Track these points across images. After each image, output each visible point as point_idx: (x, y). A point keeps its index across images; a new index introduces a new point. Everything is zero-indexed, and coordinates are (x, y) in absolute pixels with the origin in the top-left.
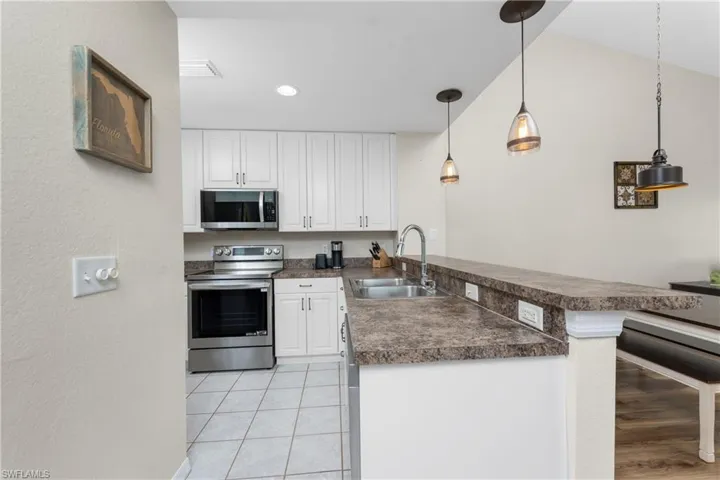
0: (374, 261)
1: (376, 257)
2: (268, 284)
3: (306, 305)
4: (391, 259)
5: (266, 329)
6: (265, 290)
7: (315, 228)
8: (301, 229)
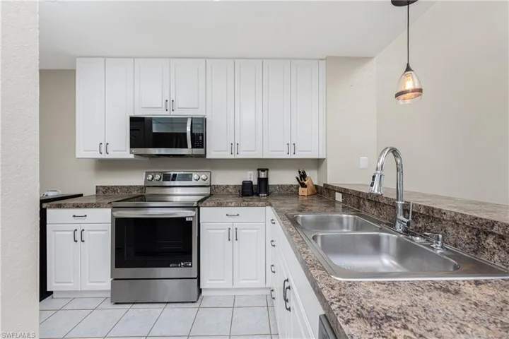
0: (300, 189)
1: (304, 185)
2: (194, 213)
3: (233, 235)
4: (316, 187)
5: (191, 260)
6: (191, 219)
7: (242, 155)
8: (228, 155)
